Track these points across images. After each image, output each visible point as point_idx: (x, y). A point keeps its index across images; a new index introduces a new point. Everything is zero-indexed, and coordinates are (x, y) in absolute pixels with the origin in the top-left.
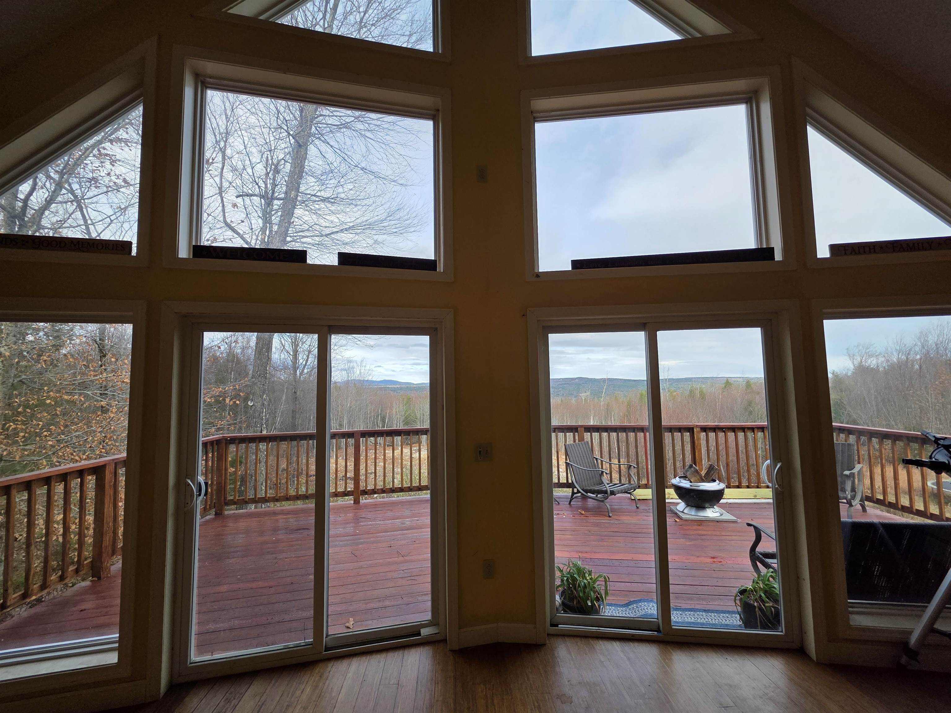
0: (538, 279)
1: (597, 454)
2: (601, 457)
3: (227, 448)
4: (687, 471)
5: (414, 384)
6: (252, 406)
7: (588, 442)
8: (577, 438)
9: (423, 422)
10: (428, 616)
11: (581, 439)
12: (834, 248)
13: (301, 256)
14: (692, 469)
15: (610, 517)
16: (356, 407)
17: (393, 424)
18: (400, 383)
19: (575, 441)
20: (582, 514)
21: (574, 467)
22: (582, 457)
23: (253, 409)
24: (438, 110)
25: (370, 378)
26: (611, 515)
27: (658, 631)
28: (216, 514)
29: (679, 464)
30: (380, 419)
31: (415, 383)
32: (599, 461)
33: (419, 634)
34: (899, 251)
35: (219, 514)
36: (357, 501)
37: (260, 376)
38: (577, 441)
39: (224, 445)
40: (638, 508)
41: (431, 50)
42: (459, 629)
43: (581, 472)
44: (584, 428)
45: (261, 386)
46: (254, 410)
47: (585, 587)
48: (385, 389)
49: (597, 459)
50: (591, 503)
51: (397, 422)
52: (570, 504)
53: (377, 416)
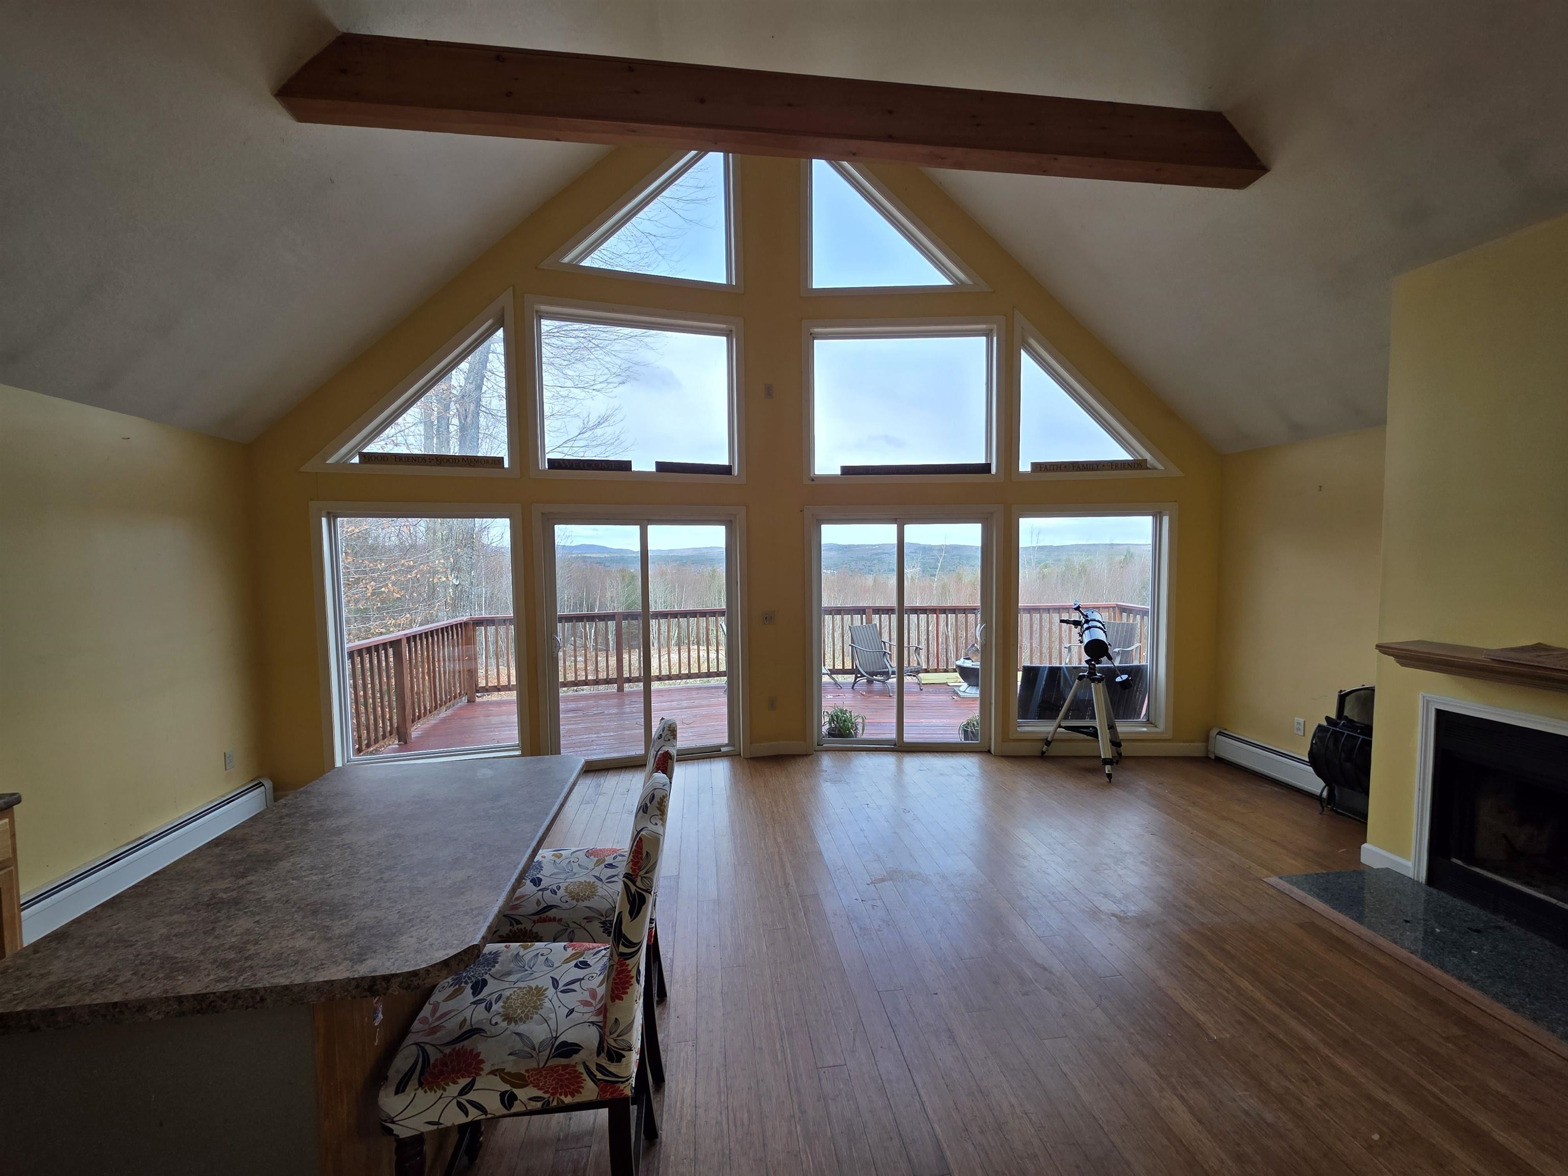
0: (812, 483)
1: (885, 638)
2: (890, 641)
3: (474, 630)
4: (968, 651)
6: (457, 585)
7: (876, 625)
8: (864, 620)
10: (726, 741)
11: (869, 621)
12: (1034, 465)
13: (625, 466)
14: (973, 648)
15: (890, 696)
19: (862, 623)
20: (863, 695)
21: (858, 650)
22: (869, 641)
23: (459, 589)
24: (731, 331)
26: (891, 695)
27: (895, 745)
28: (469, 701)
29: (962, 645)
32: (887, 645)
33: (720, 751)
34: (1077, 470)
35: (471, 701)
36: (621, 689)
37: (465, 546)
38: (864, 624)
39: (471, 626)
40: (921, 690)
41: (725, 283)
42: (751, 743)
43: (869, 655)
44: (873, 610)
45: (468, 559)
46: (461, 590)
47: (845, 721)
48: (584, 559)
49: (884, 643)
50: (877, 686)
52: (853, 688)
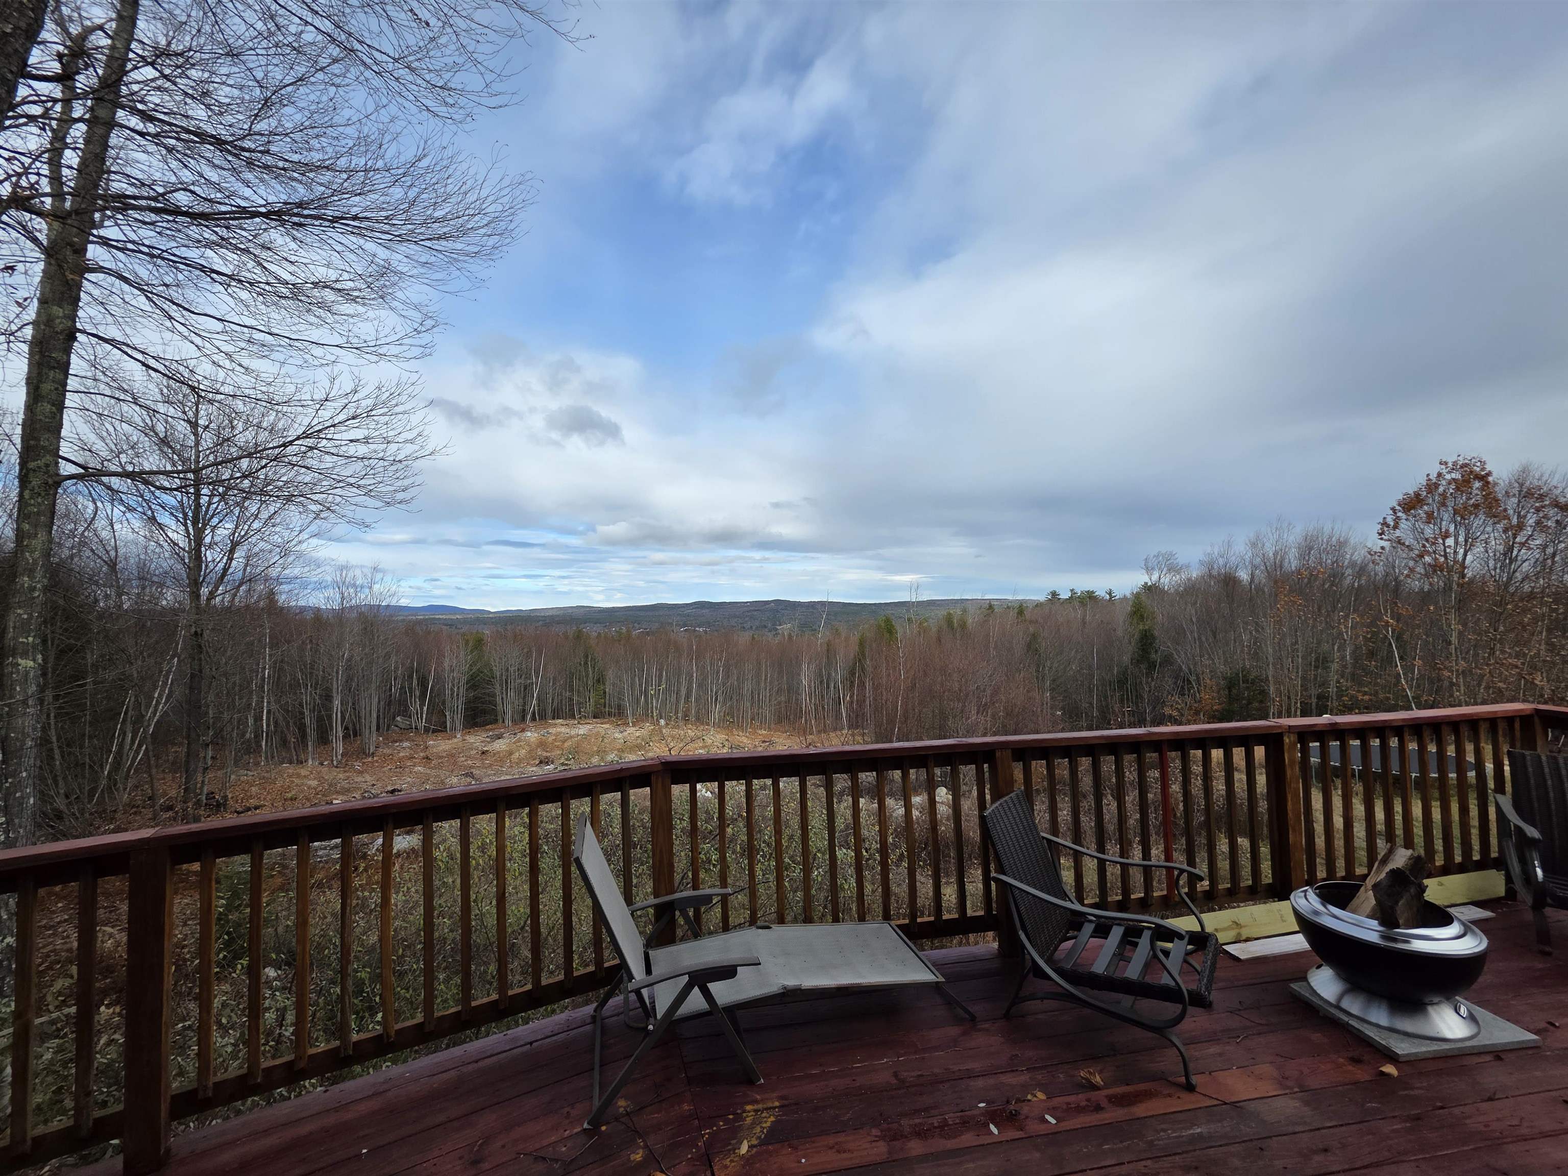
5: (489, 612)
9: (507, 683)
16: (361, 659)
17: (445, 690)
18: (463, 611)
25: (394, 603)
30: (415, 682)
31: (492, 610)
51: (453, 685)
53: (411, 677)
